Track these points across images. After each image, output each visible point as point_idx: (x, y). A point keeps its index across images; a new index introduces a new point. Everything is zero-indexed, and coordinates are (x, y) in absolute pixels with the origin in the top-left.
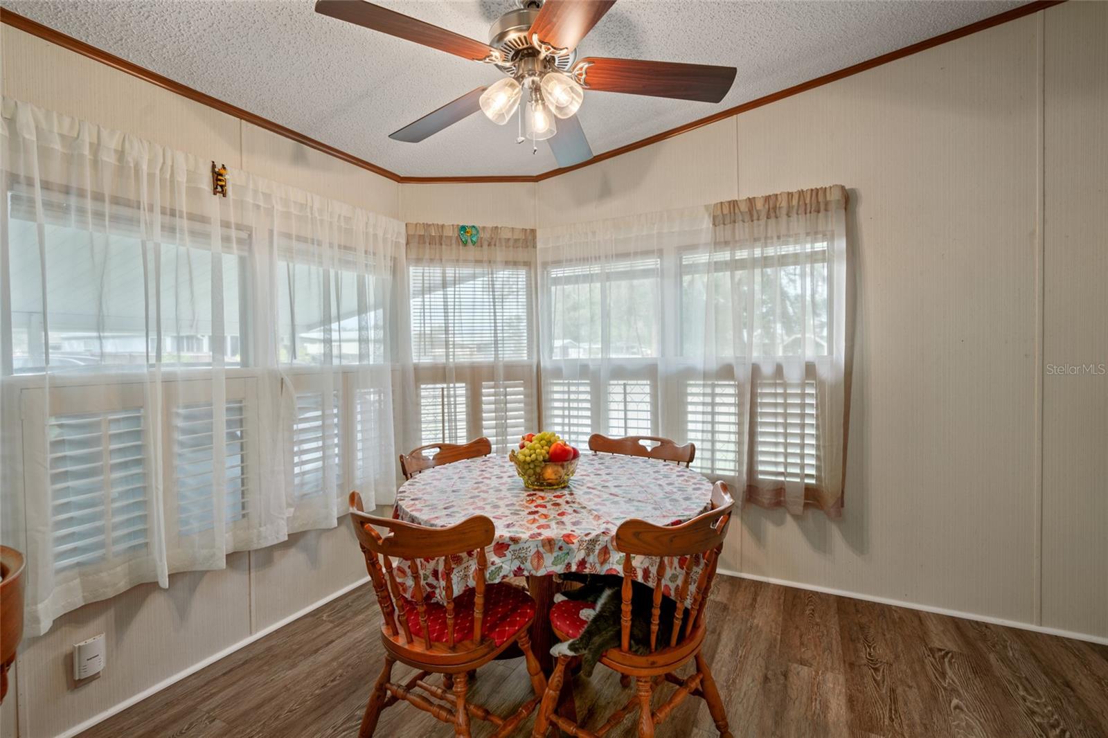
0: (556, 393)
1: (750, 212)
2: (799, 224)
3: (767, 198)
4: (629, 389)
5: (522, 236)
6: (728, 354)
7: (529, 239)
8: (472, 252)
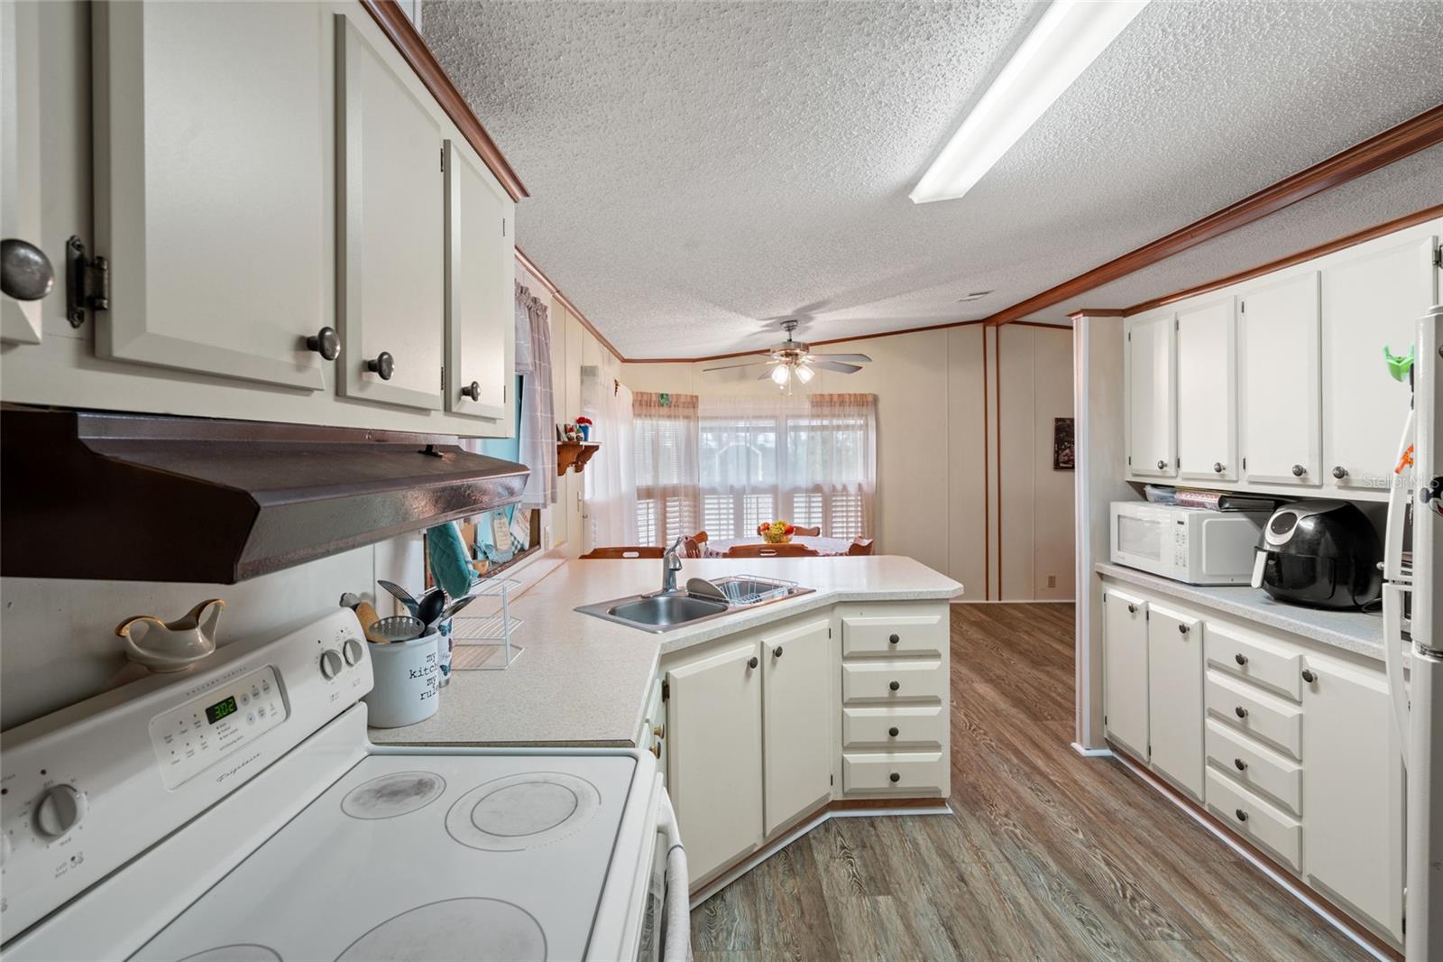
0: (709, 504)
1: (831, 401)
2: (854, 410)
3: (839, 395)
4: (760, 500)
5: (689, 400)
6: (819, 479)
7: (693, 402)
8: (665, 410)
